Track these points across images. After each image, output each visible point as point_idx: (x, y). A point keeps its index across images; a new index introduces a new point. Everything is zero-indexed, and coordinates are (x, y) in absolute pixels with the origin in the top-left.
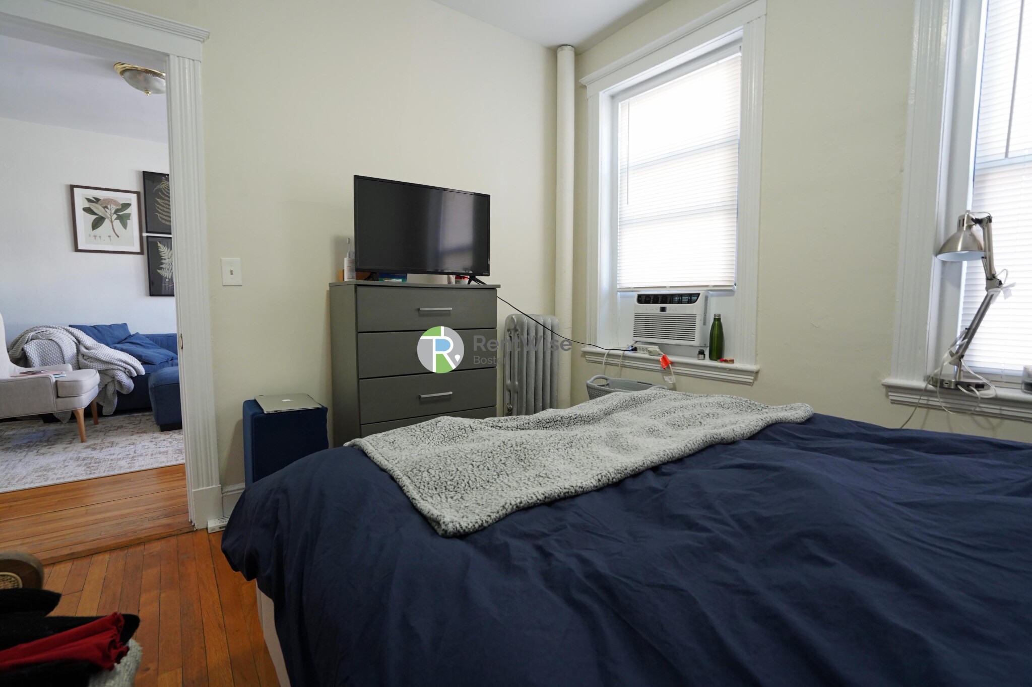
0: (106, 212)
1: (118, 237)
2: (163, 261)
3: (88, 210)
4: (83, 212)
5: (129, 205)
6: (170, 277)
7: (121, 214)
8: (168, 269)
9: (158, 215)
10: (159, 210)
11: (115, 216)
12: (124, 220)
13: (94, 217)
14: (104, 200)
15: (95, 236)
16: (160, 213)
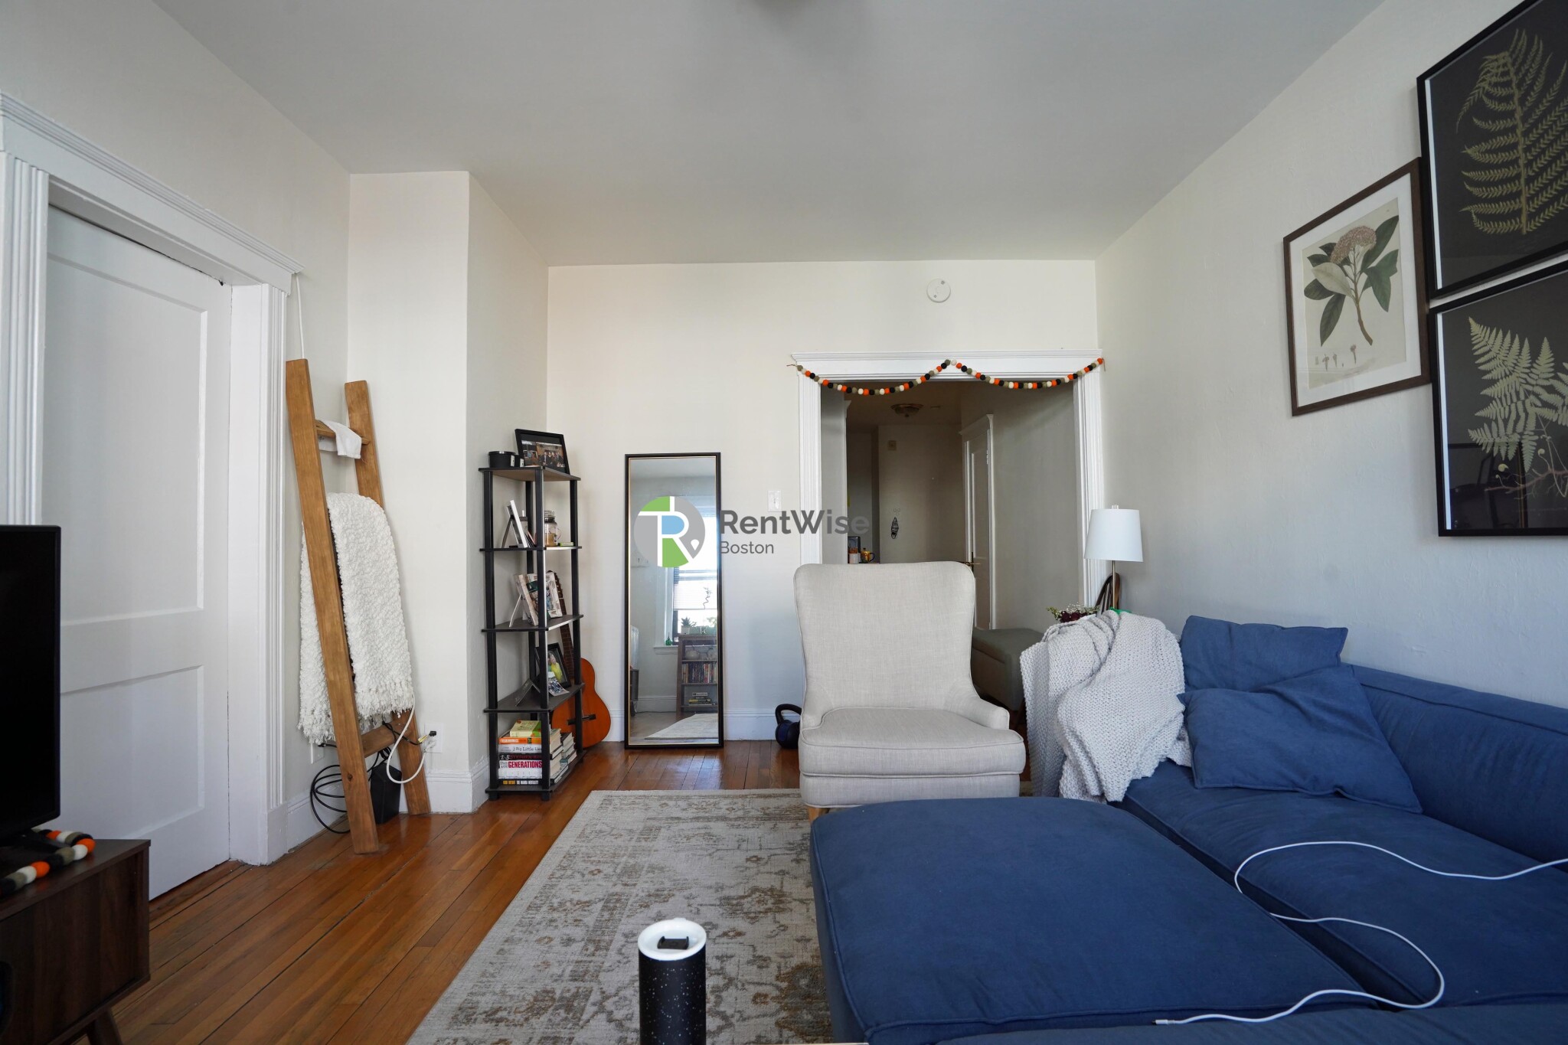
0: (1346, 275)
1: (1370, 341)
2: (1487, 392)
3: (1315, 290)
4: (1304, 297)
5: (1394, 221)
6: (1511, 456)
7: (1374, 264)
8: (1506, 421)
9: (1473, 209)
10: (1476, 191)
11: (1364, 277)
12: (1379, 280)
13: (1325, 302)
14: (1342, 240)
15: (1326, 359)
16: (1477, 200)
